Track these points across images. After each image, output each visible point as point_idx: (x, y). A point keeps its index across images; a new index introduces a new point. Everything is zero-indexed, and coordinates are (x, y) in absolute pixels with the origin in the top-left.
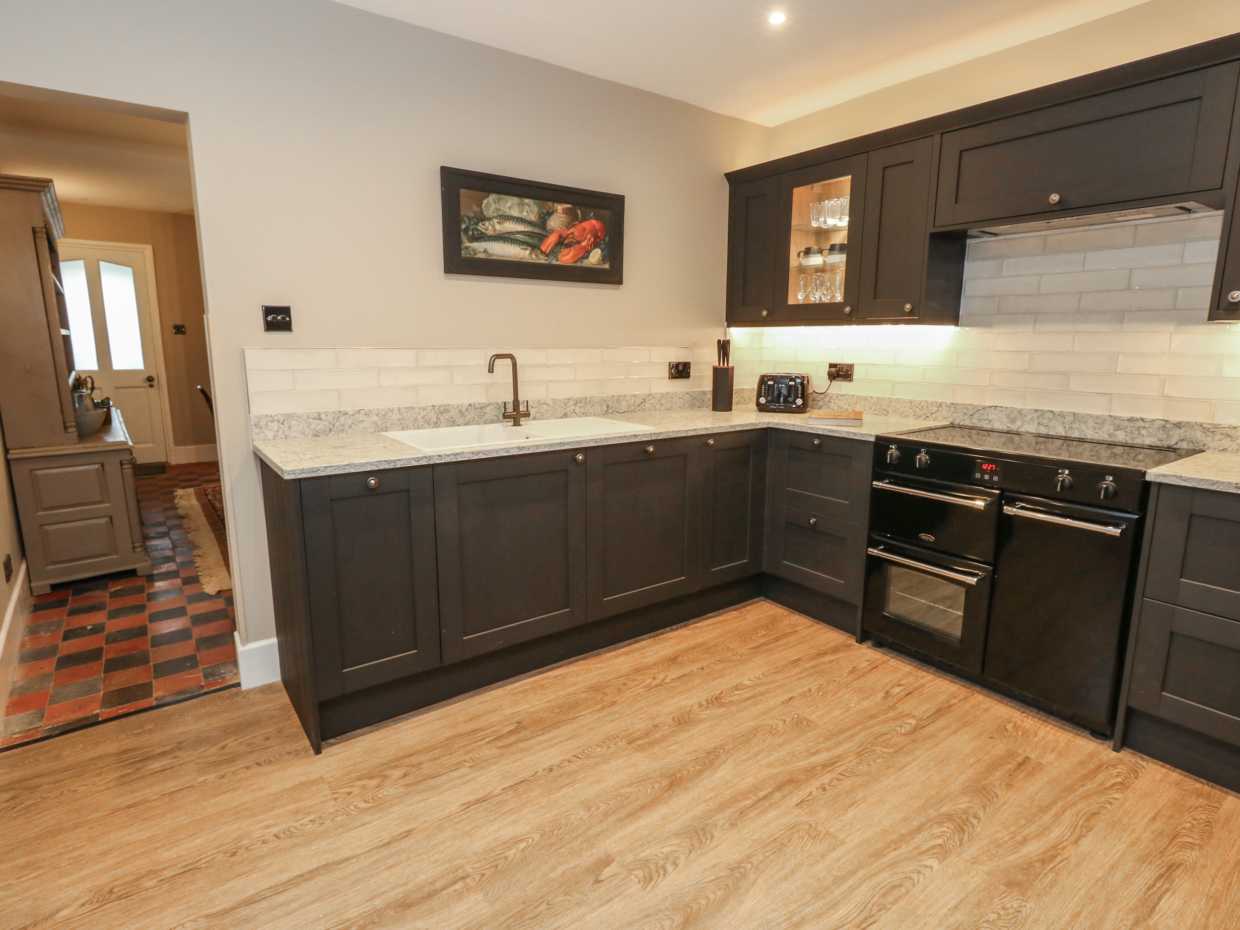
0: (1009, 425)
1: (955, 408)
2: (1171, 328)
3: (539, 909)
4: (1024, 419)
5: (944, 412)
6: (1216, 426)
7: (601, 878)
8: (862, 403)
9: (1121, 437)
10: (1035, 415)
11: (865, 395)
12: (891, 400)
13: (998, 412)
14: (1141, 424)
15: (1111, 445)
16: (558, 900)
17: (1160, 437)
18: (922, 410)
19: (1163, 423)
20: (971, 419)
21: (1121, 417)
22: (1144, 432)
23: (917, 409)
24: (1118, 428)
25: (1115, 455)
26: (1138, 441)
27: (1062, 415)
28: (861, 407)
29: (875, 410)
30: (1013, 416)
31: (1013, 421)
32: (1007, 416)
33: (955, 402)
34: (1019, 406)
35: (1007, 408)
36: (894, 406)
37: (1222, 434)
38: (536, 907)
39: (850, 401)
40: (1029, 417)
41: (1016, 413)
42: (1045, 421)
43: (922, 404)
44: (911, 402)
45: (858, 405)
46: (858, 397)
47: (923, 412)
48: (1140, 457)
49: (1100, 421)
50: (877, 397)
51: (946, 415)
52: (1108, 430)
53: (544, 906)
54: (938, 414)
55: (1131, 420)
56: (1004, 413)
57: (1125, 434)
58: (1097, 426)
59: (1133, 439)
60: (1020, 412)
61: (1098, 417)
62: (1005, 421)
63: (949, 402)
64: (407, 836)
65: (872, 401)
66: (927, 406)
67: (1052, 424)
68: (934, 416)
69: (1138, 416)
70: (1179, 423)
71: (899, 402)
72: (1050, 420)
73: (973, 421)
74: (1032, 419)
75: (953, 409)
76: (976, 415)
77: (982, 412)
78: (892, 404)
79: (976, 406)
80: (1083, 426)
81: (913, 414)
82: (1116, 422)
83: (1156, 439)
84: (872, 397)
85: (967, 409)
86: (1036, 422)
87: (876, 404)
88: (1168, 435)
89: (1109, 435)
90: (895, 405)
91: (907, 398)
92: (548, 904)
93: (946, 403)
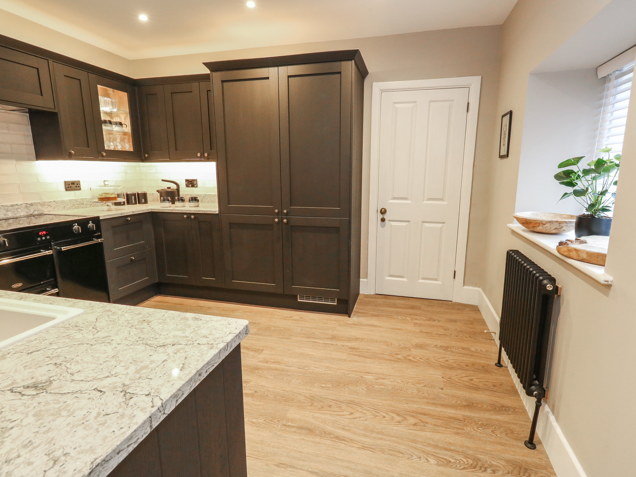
2: (14, 162)
3: (280, 398)
6: (44, 202)
7: (254, 392)
9: (10, 215)
14: (17, 207)
15: (6, 219)
16: (272, 396)
17: (26, 211)
19: (26, 204)
21: (7, 205)
22: (19, 210)
24: (7, 211)
25: (10, 224)
26: (18, 215)
37: (47, 205)
38: (279, 399)
48: (21, 222)
52: (3, 213)
53: (277, 397)
55: (12, 206)
57: (11, 213)
59: (15, 214)
64: (281, 464)
69: (14, 203)
70: (32, 204)
82: (6, 208)
83: (25, 212)
88: (29, 210)
89: (4, 215)
92: (276, 397)
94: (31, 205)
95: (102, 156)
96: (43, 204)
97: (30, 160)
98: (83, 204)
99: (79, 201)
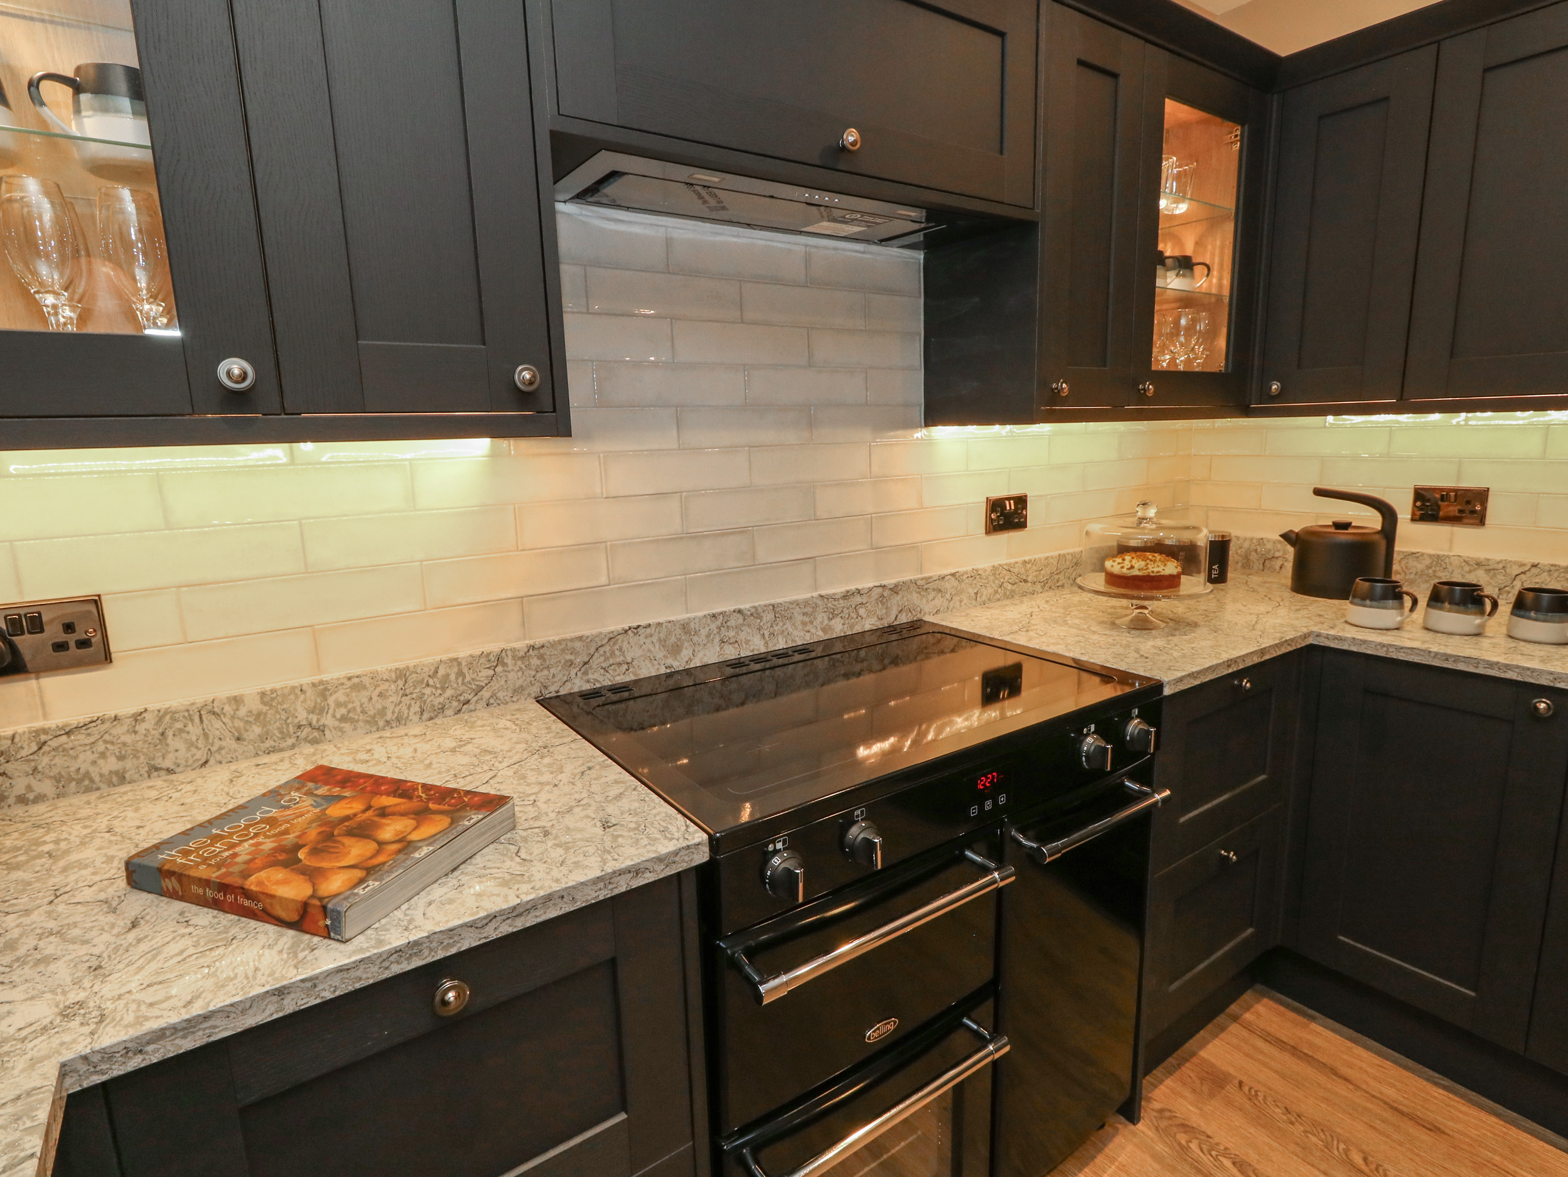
0: (670, 661)
1: (541, 657)
4: (695, 639)
5: (512, 675)
6: (928, 580)
8: (194, 730)
9: (838, 628)
10: (713, 626)
11: (200, 700)
12: (323, 690)
13: (642, 640)
14: (859, 599)
17: (879, 613)
18: (444, 689)
19: (880, 590)
20: (586, 673)
21: (834, 594)
22: (862, 611)
23: (428, 691)
24: (833, 615)
26: (857, 628)
27: (756, 614)
28: (191, 745)
29: (263, 738)
30: (673, 639)
31: (675, 650)
32: (662, 642)
33: (538, 641)
34: (681, 616)
35: (659, 624)
36: (339, 705)
37: (934, 590)
39: (128, 739)
40: (704, 632)
41: (678, 631)
42: (732, 634)
43: (441, 672)
44: (402, 675)
45: (174, 743)
46: (161, 716)
47: (449, 692)
49: (808, 608)
50: (263, 694)
51: (519, 683)
52: (822, 623)
54: (495, 685)
55: (847, 596)
56: (655, 639)
57: (842, 621)
58: (807, 619)
59: (852, 627)
60: (685, 627)
61: (806, 603)
62: (660, 655)
63: (521, 645)
65: (242, 712)
66: (460, 674)
67: (742, 636)
68: (486, 694)
69: (852, 587)
70: (896, 586)
71: (359, 687)
72: (738, 628)
73: (591, 676)
74: (708, 636)
75: (535, 662)
76: (597, 660)
77: (607, 648)
78: (331, 701)
79: (593, 639)
80: (788, 625)
81: (416, 708)
82: (830, 605)
83: (876, 618)
84: (237, 700)
85: (573, 651)
86: (717, 640)
87: (259, 717)
88: (887, 608)
89: (824, 630)
90: (342, 699)
91: (384, 666)
93: (513, 650)
94: (895, 589)
95: (1142, 398)
96: (923, 587)
97: (909, 425)
98: (1026, 581)
99: (1016, 570)
